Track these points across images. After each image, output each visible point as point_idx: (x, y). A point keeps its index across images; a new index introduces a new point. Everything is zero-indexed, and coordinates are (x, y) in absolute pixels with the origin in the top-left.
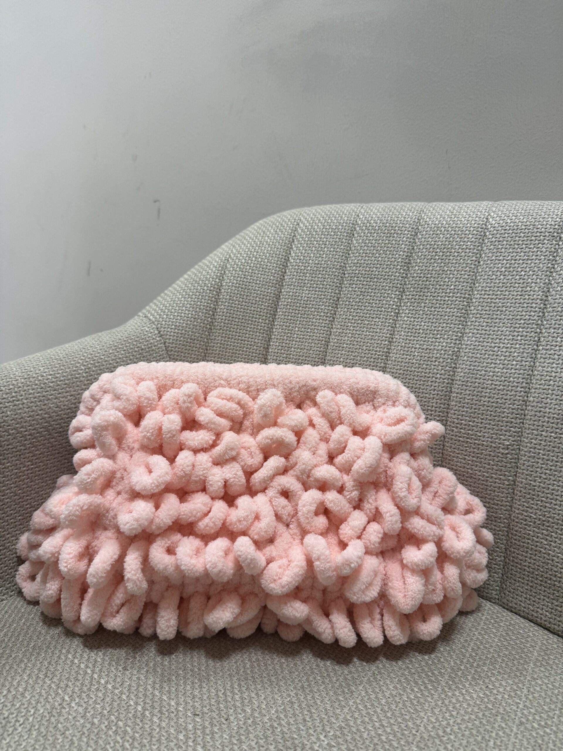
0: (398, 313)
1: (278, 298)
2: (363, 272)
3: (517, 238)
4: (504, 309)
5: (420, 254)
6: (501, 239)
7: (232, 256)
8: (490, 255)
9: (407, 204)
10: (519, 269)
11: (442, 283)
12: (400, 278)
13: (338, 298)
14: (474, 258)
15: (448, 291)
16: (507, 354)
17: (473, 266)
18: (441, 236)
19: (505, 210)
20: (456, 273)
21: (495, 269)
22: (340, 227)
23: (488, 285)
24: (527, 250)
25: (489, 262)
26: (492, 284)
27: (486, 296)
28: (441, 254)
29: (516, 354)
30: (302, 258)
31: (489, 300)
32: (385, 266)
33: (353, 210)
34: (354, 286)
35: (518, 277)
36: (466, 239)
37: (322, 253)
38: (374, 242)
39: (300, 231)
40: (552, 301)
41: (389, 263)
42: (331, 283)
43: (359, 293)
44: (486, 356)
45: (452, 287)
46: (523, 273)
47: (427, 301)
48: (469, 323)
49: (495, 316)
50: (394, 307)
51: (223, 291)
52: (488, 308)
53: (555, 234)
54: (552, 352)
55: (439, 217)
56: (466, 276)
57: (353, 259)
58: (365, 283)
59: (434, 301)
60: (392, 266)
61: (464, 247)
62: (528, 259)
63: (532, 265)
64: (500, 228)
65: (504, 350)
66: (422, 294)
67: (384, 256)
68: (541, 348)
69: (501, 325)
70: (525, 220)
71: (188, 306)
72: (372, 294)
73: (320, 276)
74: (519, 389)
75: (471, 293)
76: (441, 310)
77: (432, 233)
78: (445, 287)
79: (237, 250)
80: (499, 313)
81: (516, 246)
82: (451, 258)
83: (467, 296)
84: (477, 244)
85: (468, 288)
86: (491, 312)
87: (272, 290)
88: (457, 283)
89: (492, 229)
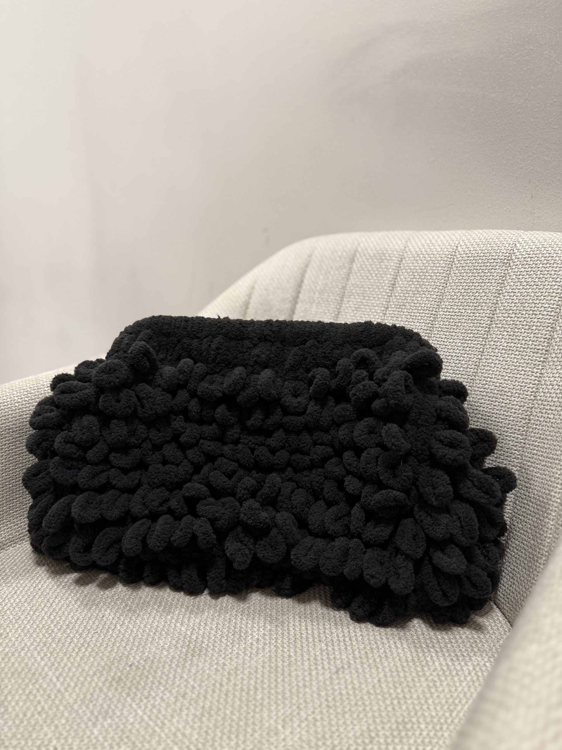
2: (359, 291)
3: (476, 264)
4: (460, 324)
5: (402, 277)
6: (464, 265)
8: (455, 278)
9: (399, 233)
10: (475, 291)
11: (416, 302)
12: (386, 297)
13: (339, 312)
14: (443, 281)
15: (420, 308)
16: (458, 362)
18: (420, 262)
19: (471, 239)
20: (427, 293)
21: (457, 291)
23: (450, 303)
24: (483, 274)
25: (453, 284)
26: (453, 303)
27: (448, 313)
28: (418, 277)
29: (463, 362)
30: (314, 279)
31: (449, 317)
32: (375, 287)
33: (356, 239)
34: (351, 303)
35: (473, 298)
36: (438, 265)
37: (329, 275)
38: (369, 266)
39: (314, 257)
40: (496, 319)
41: (378, 284)
45: (423, 305)
46: (477, 294)
49: (452, 330)
52: (447, 323)
53: (506, 261)
54: (491, 361)
55: (420, 245)
56: (435, 296)
57: (352, 281)
58: (359, 300)
59: (409, 317)
60: (380, 287)
61: (436, 271)
62: (482, 282)
63: (485, 287)
65: (455, 358)
68: (483, 357)
69: (456, 337)
70: (484, 248)
73: (326, 294)
75: (437, 310)
76: (413, 324)
77: (413, 259)
78: (418, 305)
79: (264, 274)
80: (455, 327)
81: (475, 271)
82: (425, 280)
83: (433, 312)
84: (446, 269)
85: (435, 306)
86: (450, 327)
87: (288, 306)
88: (427, 302)
89: (459, 256)
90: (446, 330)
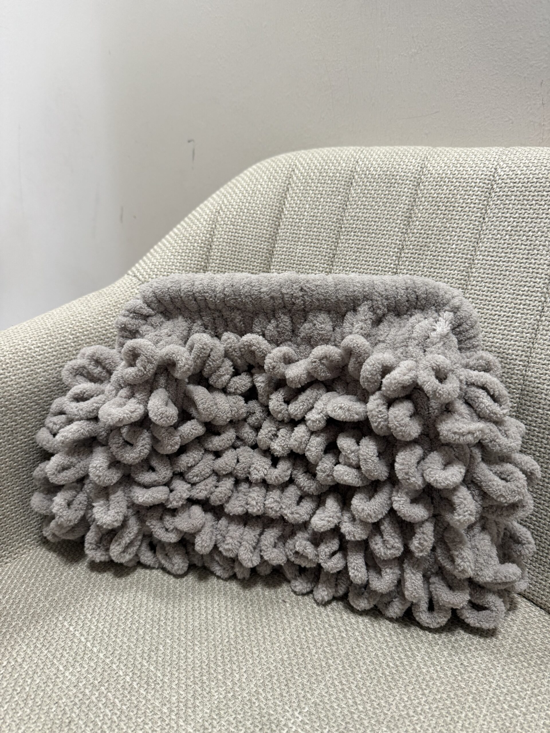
1: (272, 254)
2: (361, 226)
3: (527, 193)
4: (508, 273)
5: (421, 207)
6: (509, 193)
7: (224, 207)
8: (497, 211)
9: (411, 149)
10: (527, 229)
11: (443, 241)
12: (400, 234)
14: (479, 214)
15: (449, 250)
16: (508, 323)
17: (477, 223)
18: (445, 188)
19: (516, 159)
20: (458, 230)
21: (501, 228)
22: (338, 175)
23: (492, 245)
24: (537, 207)
25: (495, 219)
26: (497, 245)
27: (489, 258)
28: (444, 208)
29: (517, 324)
30: (297, 209)
31: (492, 262)
32: (384, 220)
33: (352, 155)
34: (351, 241)
35: (525, 238)
36: (471, 192)
37: (318, 203)
38: (373, 192)
39: (295, 178)
41: (388, 216)
42: (327, 238)
43: (355, 250)
44: (486, 324)
45: (454, 246)
46: (530, 233)
47: (427, 261)
49: (497, 281)
50: (392, 266)
51: (214, 247)
52: (490, 271)
55: (443, 165)
56: (469, 235)
57: (351, 211)
58: (362, 238)
59: (434, 261)
60: (391, 220)
61: (469, 201)
62: (537, 217)
63: (542, 224)
64: (509, 181)
65: (505, 319)
66: (421, 252)
67: (383, 208)
68: (544, 318)
69: (503, 290)
70: (537, 172)
71: (178, 264)
72: (370, 251)
73: (315, 230)
74: (517, 362)
75: (473, 253)
76: (440, 271)
77: (435, 183)
78: (446, 246)
79: (228, 200)
80: (501, 277)
81: (525, 202)
82: (454, 213)
83: (469, 256)
84: (483, 198)
85: (471, 248)
86: (493, 276)
87: (265, 246)
88: (459, 242)
89: (500, 181)
90: (488, 280)
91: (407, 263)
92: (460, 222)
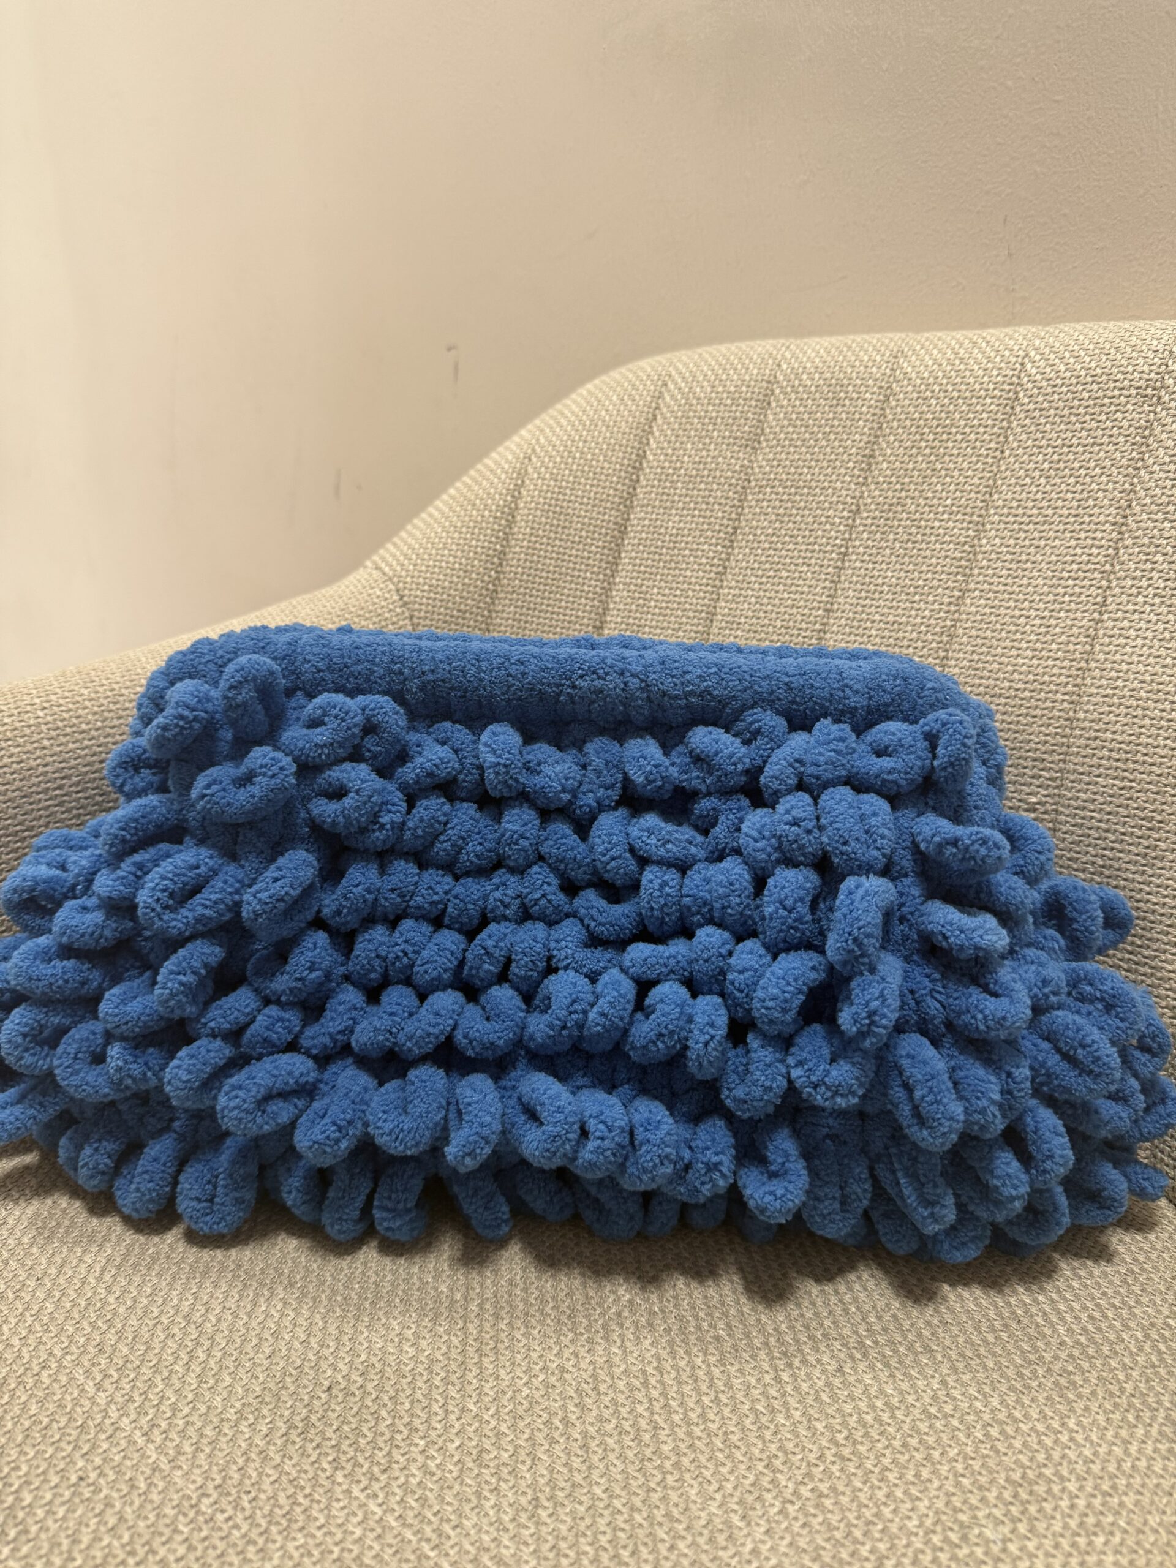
0: (846, 554)
2: (784, 476)
3: (1076, 402)
4: (1043, 543)
5: (892, 438)
6: (1045, 405)
7: (538, 449)
8: (1024, 437)
9: (874, 338)
10: (1077, 465)
11: (930, 494)
12: (853, 486)
13: (735, 529)
14: (993, 445)
15: (941, 509)
16: (1043, 630)
18: (933, 401)
19: (1057, 345)
20: (956, 473)
21: (1032, 466)
22: (744, 389)
23: (1016, 496)
24: (1094, 425)
25: (1021, 451)
26: (1024, 495)
27: (1011, 519)
28: (931, 437)
29: (1058, 630)
30: (670, 451)
31: (1016, 526)
32: (825, 464)
33: (770, 355)
34: (765, 504)
35: (1072, 480)
36: (979, 407)
37: (707, 440)
38: (806, 416)
39: (668, 398)
40: (1134, 526)
41: (833, 457)
42: (723, 501)
43: (774, 517)
44: (1004, 634)
45: (949, 502)
46: (1083, 472)
47: (900, 530)
48: (976, 571)
49: (1024, 557)
50: (838, 541)
51: (519, 518)
52: (1012, 541)
53: (1149, 391)
54: (1126, 624)
55: (930, 363)
56: (976, 481)
57: (766, 451)
58: (785, 497)
59: (914, 530)
60: (838, 463)
61: (976, 422)
62: (1094, 444)
63: (1102, 454)
64: (1044, 384)
65: (1037, 622)
66: (891, 515)
67: (824, 443)
68: (1106, 616)
69: (1035, 573)
70: (1093, 365)
71: (454, 547)
72: (799, 518)
73: (703, 486)
74: (1059, 696)
75: (983, 512)
76: (924, 546)
77: (915, 395)
78: (935, 501)
79: (546, 438)
80: (1032, 550)
81: (1073, 419)
82: (950, 444)
83: (975, 518)
84: (1000, 416)
85: (978, 503)
86: (1018, 549)
87: (611, 516)
88: (958, 494)
89: (1030, 385)
90: (1009, 557)
91: (865, 535)
92: (960, 459)
